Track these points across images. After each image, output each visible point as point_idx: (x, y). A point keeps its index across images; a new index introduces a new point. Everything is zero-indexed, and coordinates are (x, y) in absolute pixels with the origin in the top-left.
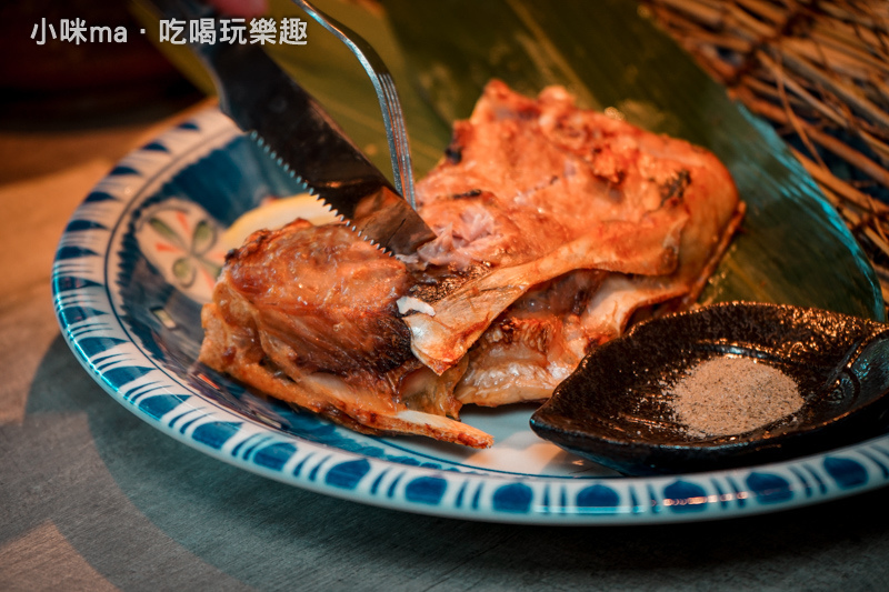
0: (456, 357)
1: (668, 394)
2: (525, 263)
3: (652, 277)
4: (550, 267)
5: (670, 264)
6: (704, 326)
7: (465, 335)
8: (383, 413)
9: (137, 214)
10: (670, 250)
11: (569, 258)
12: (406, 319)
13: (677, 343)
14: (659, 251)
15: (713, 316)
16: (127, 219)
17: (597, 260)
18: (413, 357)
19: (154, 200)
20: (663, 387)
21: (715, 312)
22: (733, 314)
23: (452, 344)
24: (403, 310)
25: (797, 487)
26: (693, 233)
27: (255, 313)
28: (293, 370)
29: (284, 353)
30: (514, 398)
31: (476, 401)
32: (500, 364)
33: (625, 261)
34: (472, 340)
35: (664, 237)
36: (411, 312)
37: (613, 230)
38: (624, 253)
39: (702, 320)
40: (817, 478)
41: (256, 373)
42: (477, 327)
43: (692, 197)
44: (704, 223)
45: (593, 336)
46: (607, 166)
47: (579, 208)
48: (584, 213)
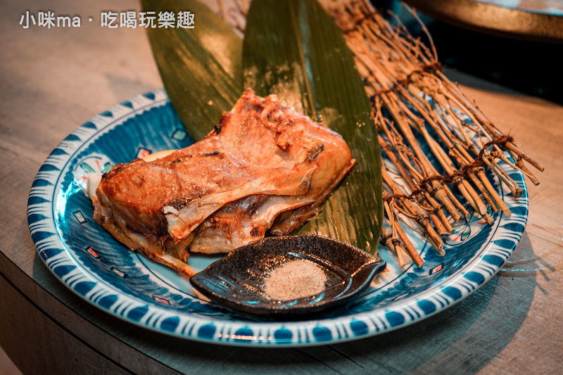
0: (184, 236)
1: (267, 274)
2: (226, 191)
3: (294, 196)
4: (237, 193)
5: (304, 189)
6: (297, 244)
7: (190, 226)
8: (157, 255)
9: (75, 161)
10: (305, 183)
11: (248, 189)
12: (166, 216)
13: (281, 250)
14: (299, 184)
15: (303, 240)
16: (70, 164)
17: (263, 190)
18: (167, 233)
19: (85, 153)
20: (266, 270)
21: (304, 238)
22: (312, 240)
23: (183, 230)
24: (165, 212)
25: (335, 335)
26: (320, 174)
27: (111, 204)
28: (125, 230)
29: (123, 222)
30: (217, 252)
31: (201, 251)
32: (212, 237)
33: (279, 190)
34: (193, 228)
35: (302, 177)
36: (170, 213)
37: (277, 174)
38: (279, 185)
39: (297, 241)
40: (345, 331)
41: (112, 228)
42: (196, 222)
43: (322, 158)
44: (328, 168)
45: (255, 226)
46: (283, 141)
47: (264, 161)
48: (265, 164)
